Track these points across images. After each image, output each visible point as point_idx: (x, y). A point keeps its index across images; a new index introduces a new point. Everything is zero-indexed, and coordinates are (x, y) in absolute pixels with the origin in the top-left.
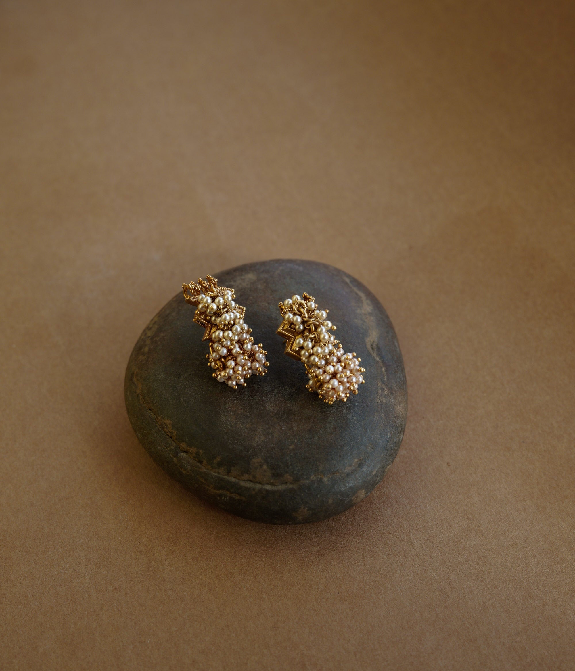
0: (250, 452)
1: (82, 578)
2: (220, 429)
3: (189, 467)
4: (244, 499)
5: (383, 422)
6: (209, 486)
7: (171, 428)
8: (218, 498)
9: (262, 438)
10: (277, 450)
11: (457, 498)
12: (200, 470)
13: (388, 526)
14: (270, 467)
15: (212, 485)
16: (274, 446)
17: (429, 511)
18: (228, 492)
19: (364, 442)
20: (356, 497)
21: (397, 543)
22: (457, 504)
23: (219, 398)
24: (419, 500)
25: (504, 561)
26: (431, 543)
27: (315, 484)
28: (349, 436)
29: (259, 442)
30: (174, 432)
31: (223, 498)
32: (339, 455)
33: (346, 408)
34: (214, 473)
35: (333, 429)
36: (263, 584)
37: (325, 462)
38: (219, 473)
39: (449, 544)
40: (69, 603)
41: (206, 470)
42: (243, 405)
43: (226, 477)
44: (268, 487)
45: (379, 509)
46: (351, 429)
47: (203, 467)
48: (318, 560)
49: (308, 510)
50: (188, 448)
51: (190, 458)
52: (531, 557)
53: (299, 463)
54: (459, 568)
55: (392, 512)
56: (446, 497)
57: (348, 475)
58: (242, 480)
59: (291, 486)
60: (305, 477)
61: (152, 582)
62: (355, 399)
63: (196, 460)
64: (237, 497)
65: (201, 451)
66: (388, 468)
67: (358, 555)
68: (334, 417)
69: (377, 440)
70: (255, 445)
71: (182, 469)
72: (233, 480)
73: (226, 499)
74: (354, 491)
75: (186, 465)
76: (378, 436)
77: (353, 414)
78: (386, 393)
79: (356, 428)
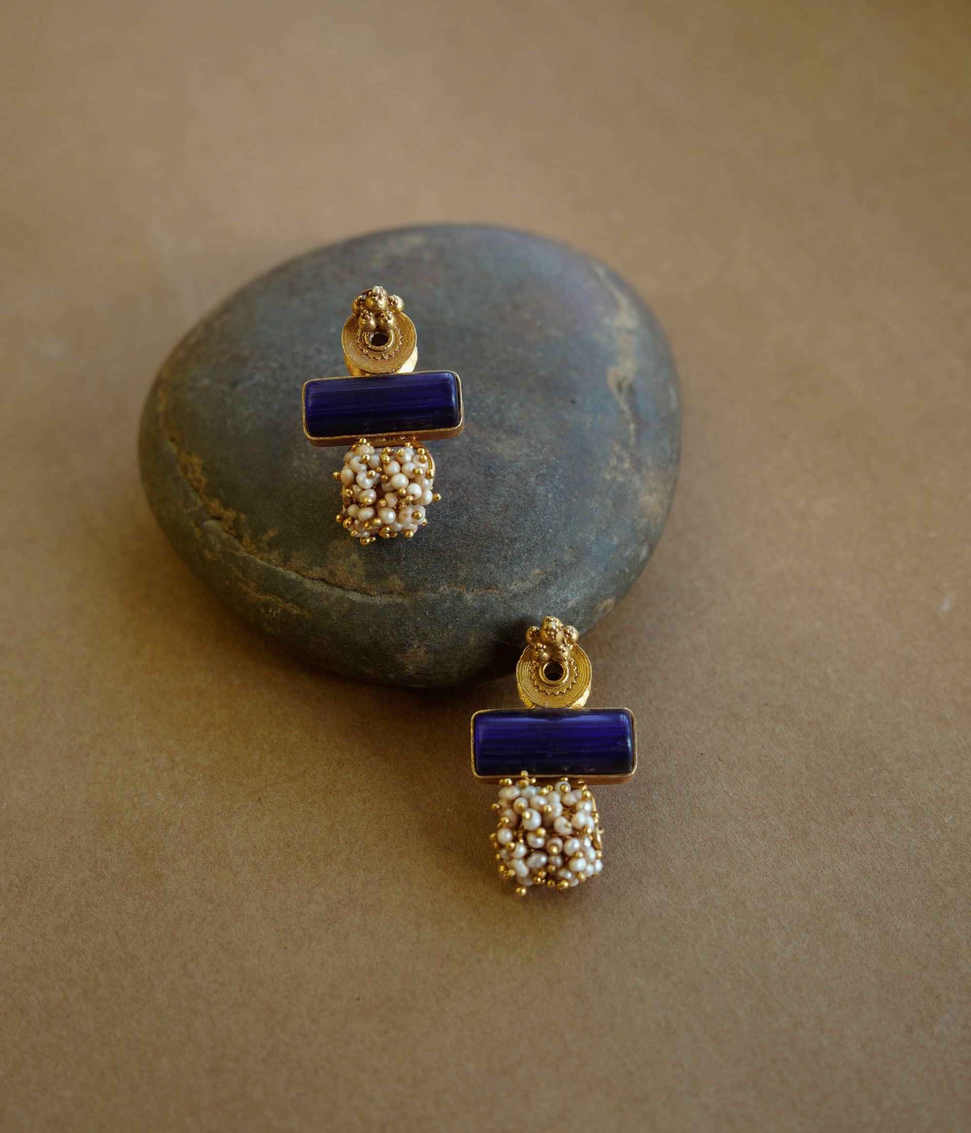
2: (286, 479)
3: (218, 546)
4: (306, 613)
5: (608, 515)
6: (248, 586)
7: (200, 472)
8: (263, 610)
12: (237, 553)
15: (253, 584)
18: (280, 599)
19: (560, 541)
27: (445, 602)
28: (532, 525)
30: (203, 479)
31: (270, 611)
32: (503, 554)
33: (537, 476)
34: (261, 559)
35: (501, 507)
37: (474, 563)
38: (269, 561)
41: (247, 553)
43: (281, 569)
44: (356, 597)
46: (538, 513)
47: (242, 549)
49: (426, 653)
50: (222, 511)
51: (223, 530)
53: (422, 558)
57: (516, 596)
58: (310, 578)
59: (399, 600)
60: (429, 586)
62: (559, 463)
64: (296, 611)
65: (243, 517)
68: (509, 488)
69: (587, 543)
71: (206, 549)
72: (294, 576)
73: (275, 612)
75: (213, 543)
76: (591, 536)
77: (549, 488)
78: (626, 465)
79: (549, 512)
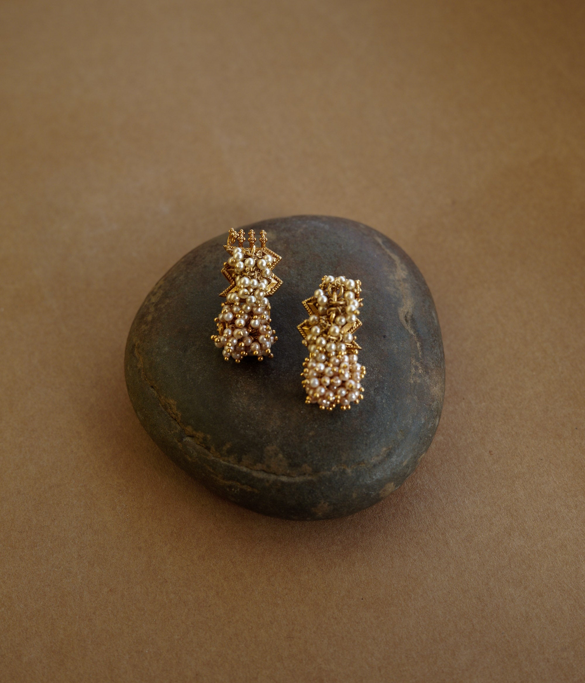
0: (263, 439)
1: (73, 577)
2: (231, 411)
3: (195, 454)
4: (256, 491)
5: (417, 406)
6: (217, 476)
7: (175, 409)
8: (228, 490)
9: (278, 423)
10: (294, 436)
11: (500, 492)
12: (208, 458)
13: (420, 522)
14: (286, 456)
15: (220, 475)
16: (291, 432)
17: (468, 507)
18: (238, 483)
19: (394, 428)
20: (384, 491)
21: (430, 542)
22: (499, 499)
23: (230, 376)
24: (456, 494)
25: (551, 565)
26: (469, 544)
27: (337, 476)
28: (377, 422)
29: (275, 427)
30: (178, 413)
31: (233, 490)
32: (364, 442)
33: (375, 390)
34: (223, 461)
35: (358, 413)
36: (278, 587)
37: (349, 451)
38: (229, 462)
39: (489, 544)
40: (59, 606)
41: (214, 457)
42: (258, 384)
43: (236, 466)
44: (284, 479)
45: (411, 503)
46: (379, 413)
47: (210, 455)
48: (340, 560)
49: (329, 505)
50: (194, 432)
51: (197, 444)
52: (582, 562)
53: (320, 452)
54: (500, 573)
55: (425, 506)
56: (487, 490)
57: (374, 466)
58: (255, 470)
59: (310, 478)
60: (326, 468)
61: (152, 582)
62: (385, 379)
63: (203, 446)
64: (249, 489)
65: (208, 436)
66: (421, 457)
67: (385, 555)
69: (409, 426)
70: (270, 431)
71: (187, 456)
72: (245, 469)
73: (236, 490)
74: (381, 483)
75: (191, 452)
76: (410, 421)
77: (382, 396)
78: (420, 371)
79: (385, 412)
